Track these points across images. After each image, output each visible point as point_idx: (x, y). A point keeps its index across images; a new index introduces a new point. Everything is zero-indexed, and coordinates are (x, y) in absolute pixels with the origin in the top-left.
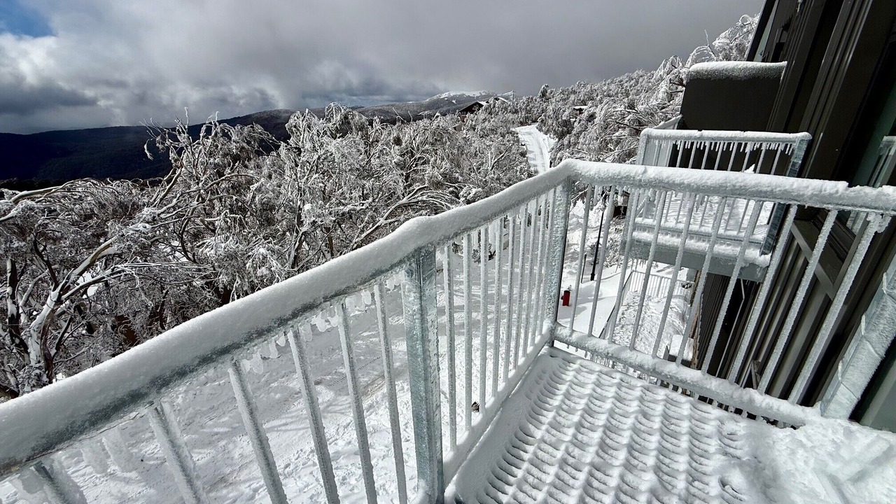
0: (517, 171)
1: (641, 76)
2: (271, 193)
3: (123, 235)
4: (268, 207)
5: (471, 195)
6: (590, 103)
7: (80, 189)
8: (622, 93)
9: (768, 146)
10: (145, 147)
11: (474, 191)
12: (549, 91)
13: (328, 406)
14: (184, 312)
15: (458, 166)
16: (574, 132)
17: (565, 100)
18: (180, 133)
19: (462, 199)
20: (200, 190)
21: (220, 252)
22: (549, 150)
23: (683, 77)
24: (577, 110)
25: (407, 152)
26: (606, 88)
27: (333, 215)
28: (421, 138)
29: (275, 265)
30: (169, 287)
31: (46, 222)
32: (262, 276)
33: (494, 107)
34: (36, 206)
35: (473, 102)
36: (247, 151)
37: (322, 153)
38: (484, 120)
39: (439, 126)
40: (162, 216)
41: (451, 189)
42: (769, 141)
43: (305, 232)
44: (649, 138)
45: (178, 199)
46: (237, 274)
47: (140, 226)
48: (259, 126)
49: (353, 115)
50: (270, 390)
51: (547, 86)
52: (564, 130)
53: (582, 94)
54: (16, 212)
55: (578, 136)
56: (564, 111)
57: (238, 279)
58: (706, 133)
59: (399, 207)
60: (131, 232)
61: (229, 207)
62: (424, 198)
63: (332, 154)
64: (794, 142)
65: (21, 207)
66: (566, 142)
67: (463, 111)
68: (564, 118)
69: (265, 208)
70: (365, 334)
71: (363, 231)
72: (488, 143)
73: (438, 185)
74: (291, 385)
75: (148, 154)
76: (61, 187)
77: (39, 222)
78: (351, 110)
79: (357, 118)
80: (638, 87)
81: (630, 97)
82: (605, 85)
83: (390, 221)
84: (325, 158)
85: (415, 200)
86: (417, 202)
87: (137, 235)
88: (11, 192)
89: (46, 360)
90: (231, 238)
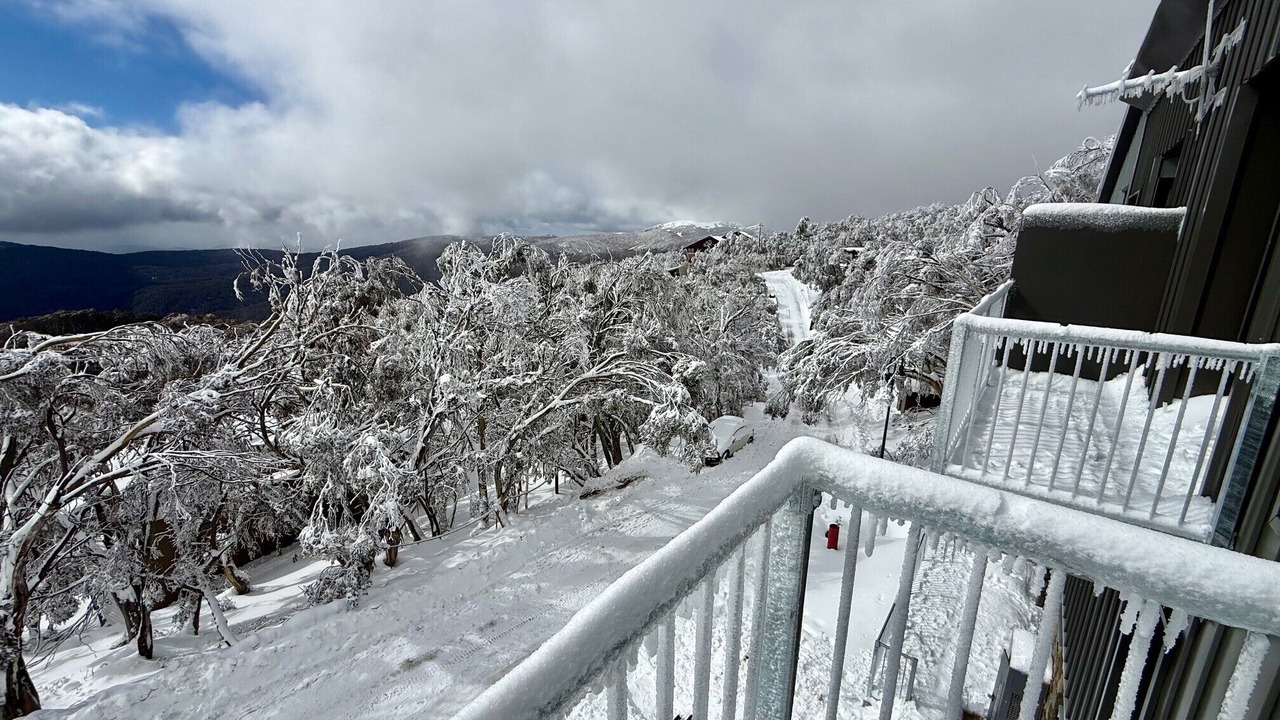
0: (761, 334)
1: (940, 211)
2: (398, 354)
3: (176, 406)
4: (395, 374)
5: (690, 370)
6: (867, 245)
7: (133, 338)
8: (913, 233)
9: (1202, 362)
10: (235, 282)
11: (694, 364)
12: (810, 226)
13: (439, 702)
14: (253, 521)
15: (673, 326)
16: (845, 283)
17: (832, 238)
18: (286, 266)
19: (676, 376)
20: (299, 346)
21: (309, 440)
22: (809, 305)
23: (1003, 216)
24: (849, 252)
25: (601, 304)
26: (890, 225)
27: (484, 390)
28: (624, 285)
29: (385, 464)
30: (228, 486)
31: (73, 382)
32: (364, 480)
33: (733, 243)
34: (60, 359)
35: (706, 237)
36: (379, 292)
37: (477, 302)
38: (719, 261)
39: (649, 269)
40: (239, 380)
41: (661, 359)
42: (1203, 354)
43: (441, 413)
44: (969, 330)
45: (266, 357)
46: (330, 474)
47: (203, 394)
48: (400, 260)
49: (531, 251)
50: (354, 664)
51: (808, 220)
52: (830, 279)
53: (856, 231)
54: (30, 367)
55: (852, 288)
56: (831, 254)
57: (329, 482)
58: (1077, 330)
59: (584, 381)
60: (190, 402)
61: (337, 371)
62: (621, 371)
63: (490, 304)
64: (1257, 359)
65: (39, 360)
66: (833, 297)
67: (691, 247)
68: (831, 263)
69: (388, 375)
70: (516, 576)
71: (527, 415)
72: (721, 293)
73: (641, 353)
74: (387, 659)
75: (237, 292)
76: (106, 333)
77: (63, 382)
78: (527, 243)
79: (535, 255)
80: (936, 225)
81: (925, 239)
82: (888, 220)
83: (568, 402)
84: (481, 309)
85: (608, 374)
86: (610, 377)
87: (196, 407)
88: (38, 336)
89: (18, 594)
90: (328, 419)
